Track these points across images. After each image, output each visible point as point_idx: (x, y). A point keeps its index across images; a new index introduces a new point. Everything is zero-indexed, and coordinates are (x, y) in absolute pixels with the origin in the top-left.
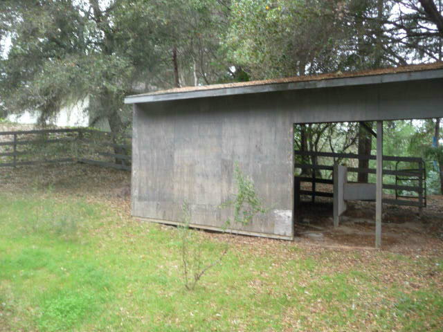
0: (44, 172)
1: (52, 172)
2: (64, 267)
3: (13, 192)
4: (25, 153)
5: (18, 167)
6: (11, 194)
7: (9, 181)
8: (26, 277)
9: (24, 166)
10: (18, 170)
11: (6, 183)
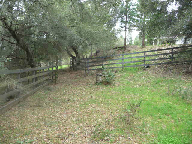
0: (186, 66)
1: (189, 66)
2: (181, 118)
3: (169, 75)
4: (177, 57)
5: (173, 64)
6: (168, 76)
7: (169, 70)
8: (159, 118)
9: (176, 63)
10: (174, 65)
11: (167, 71)
